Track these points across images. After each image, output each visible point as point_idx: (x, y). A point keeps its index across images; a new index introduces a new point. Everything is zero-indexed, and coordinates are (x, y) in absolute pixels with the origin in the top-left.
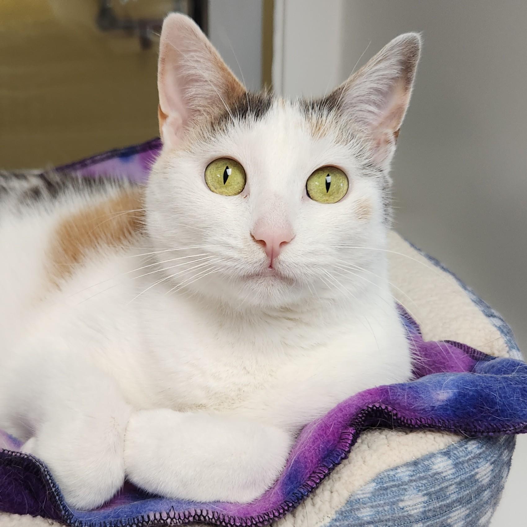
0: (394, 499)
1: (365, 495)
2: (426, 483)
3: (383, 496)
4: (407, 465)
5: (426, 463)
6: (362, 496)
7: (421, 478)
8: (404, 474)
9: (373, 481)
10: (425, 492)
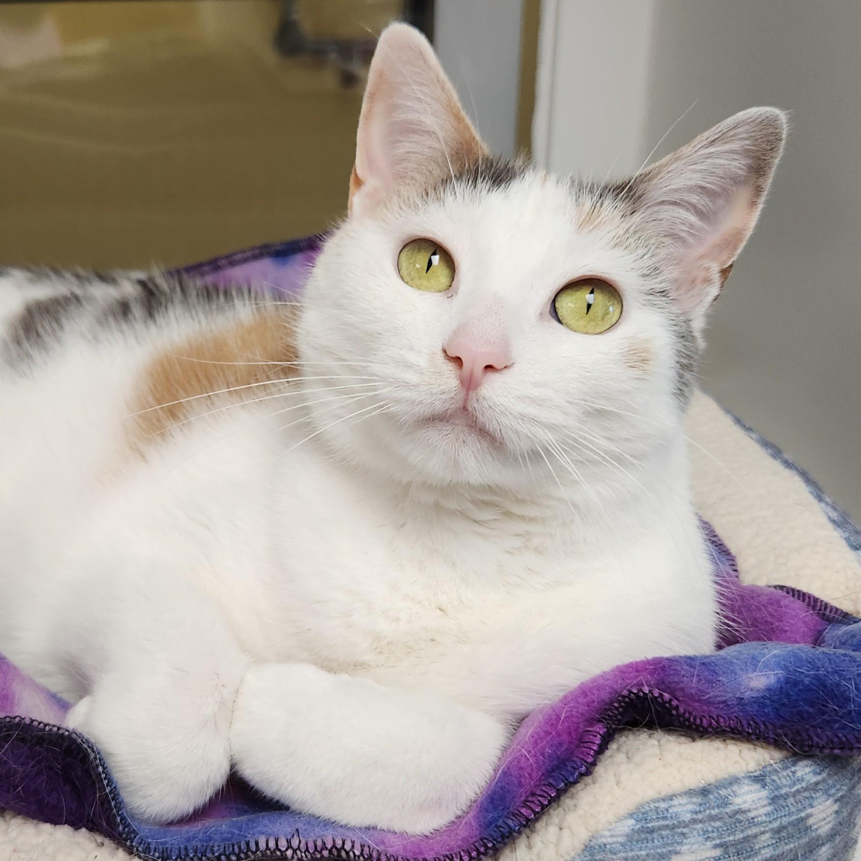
0: (665, 850)
1: (615, 839)
2: (721, 827)
3: (645, 842)
4: (690, 793)
5: (723, 792)
6: (610, 840)
7: (712, 818)
8: (684, 809)
9: (631, 816)
10: (718, 841)
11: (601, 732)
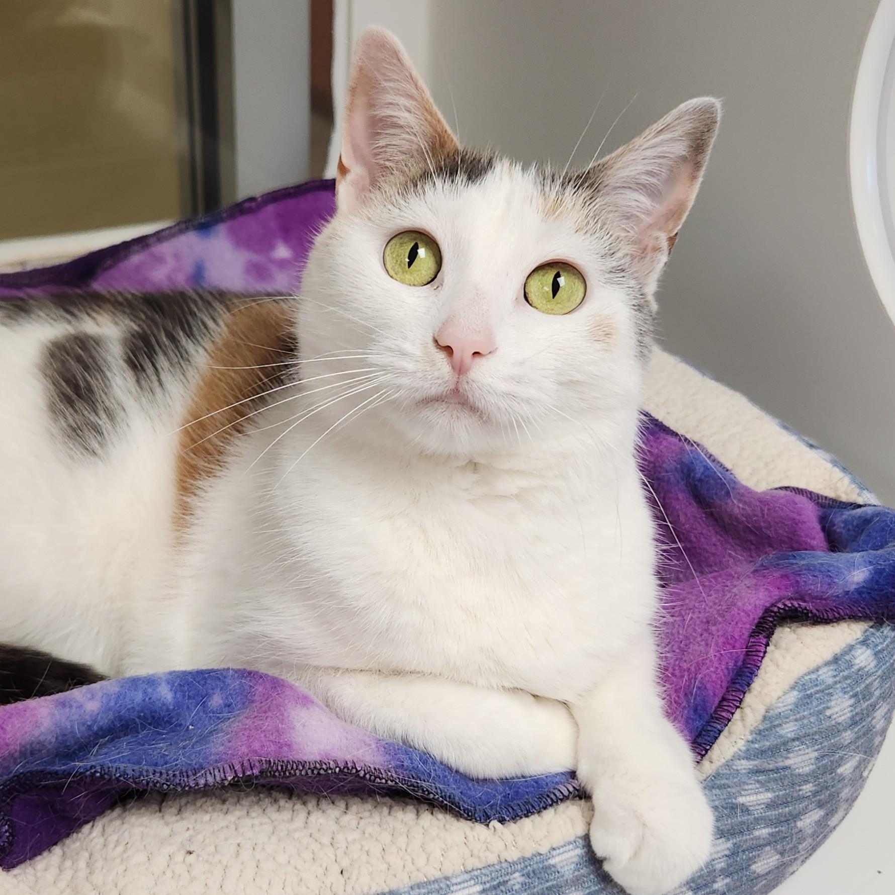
0: (820, 708)
1: (786, 708)
2: (851, 683)
3: (806, 705)
4: (827, 664)
5: (847, 657)
6: (783, 709)
7: (846, 678)
8: (827, 675)
9: (793, 688)
10: (851, 693)
11: (764, 643)
